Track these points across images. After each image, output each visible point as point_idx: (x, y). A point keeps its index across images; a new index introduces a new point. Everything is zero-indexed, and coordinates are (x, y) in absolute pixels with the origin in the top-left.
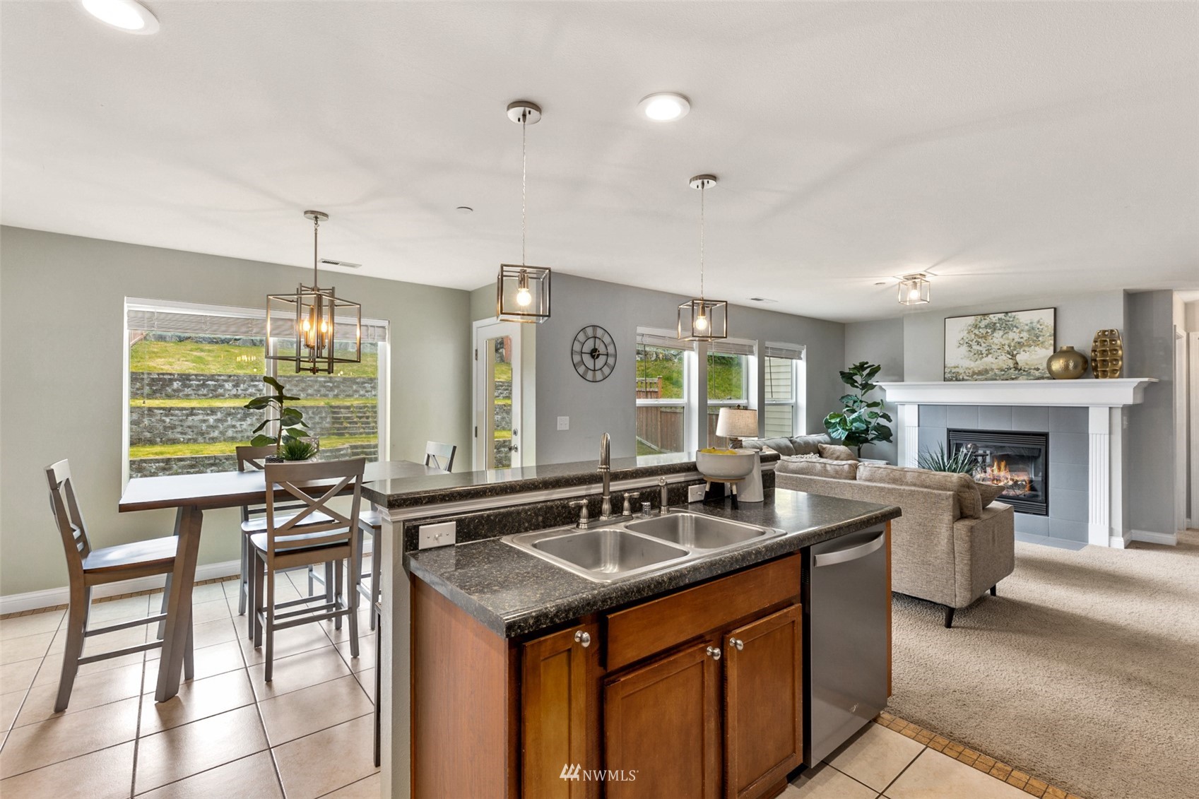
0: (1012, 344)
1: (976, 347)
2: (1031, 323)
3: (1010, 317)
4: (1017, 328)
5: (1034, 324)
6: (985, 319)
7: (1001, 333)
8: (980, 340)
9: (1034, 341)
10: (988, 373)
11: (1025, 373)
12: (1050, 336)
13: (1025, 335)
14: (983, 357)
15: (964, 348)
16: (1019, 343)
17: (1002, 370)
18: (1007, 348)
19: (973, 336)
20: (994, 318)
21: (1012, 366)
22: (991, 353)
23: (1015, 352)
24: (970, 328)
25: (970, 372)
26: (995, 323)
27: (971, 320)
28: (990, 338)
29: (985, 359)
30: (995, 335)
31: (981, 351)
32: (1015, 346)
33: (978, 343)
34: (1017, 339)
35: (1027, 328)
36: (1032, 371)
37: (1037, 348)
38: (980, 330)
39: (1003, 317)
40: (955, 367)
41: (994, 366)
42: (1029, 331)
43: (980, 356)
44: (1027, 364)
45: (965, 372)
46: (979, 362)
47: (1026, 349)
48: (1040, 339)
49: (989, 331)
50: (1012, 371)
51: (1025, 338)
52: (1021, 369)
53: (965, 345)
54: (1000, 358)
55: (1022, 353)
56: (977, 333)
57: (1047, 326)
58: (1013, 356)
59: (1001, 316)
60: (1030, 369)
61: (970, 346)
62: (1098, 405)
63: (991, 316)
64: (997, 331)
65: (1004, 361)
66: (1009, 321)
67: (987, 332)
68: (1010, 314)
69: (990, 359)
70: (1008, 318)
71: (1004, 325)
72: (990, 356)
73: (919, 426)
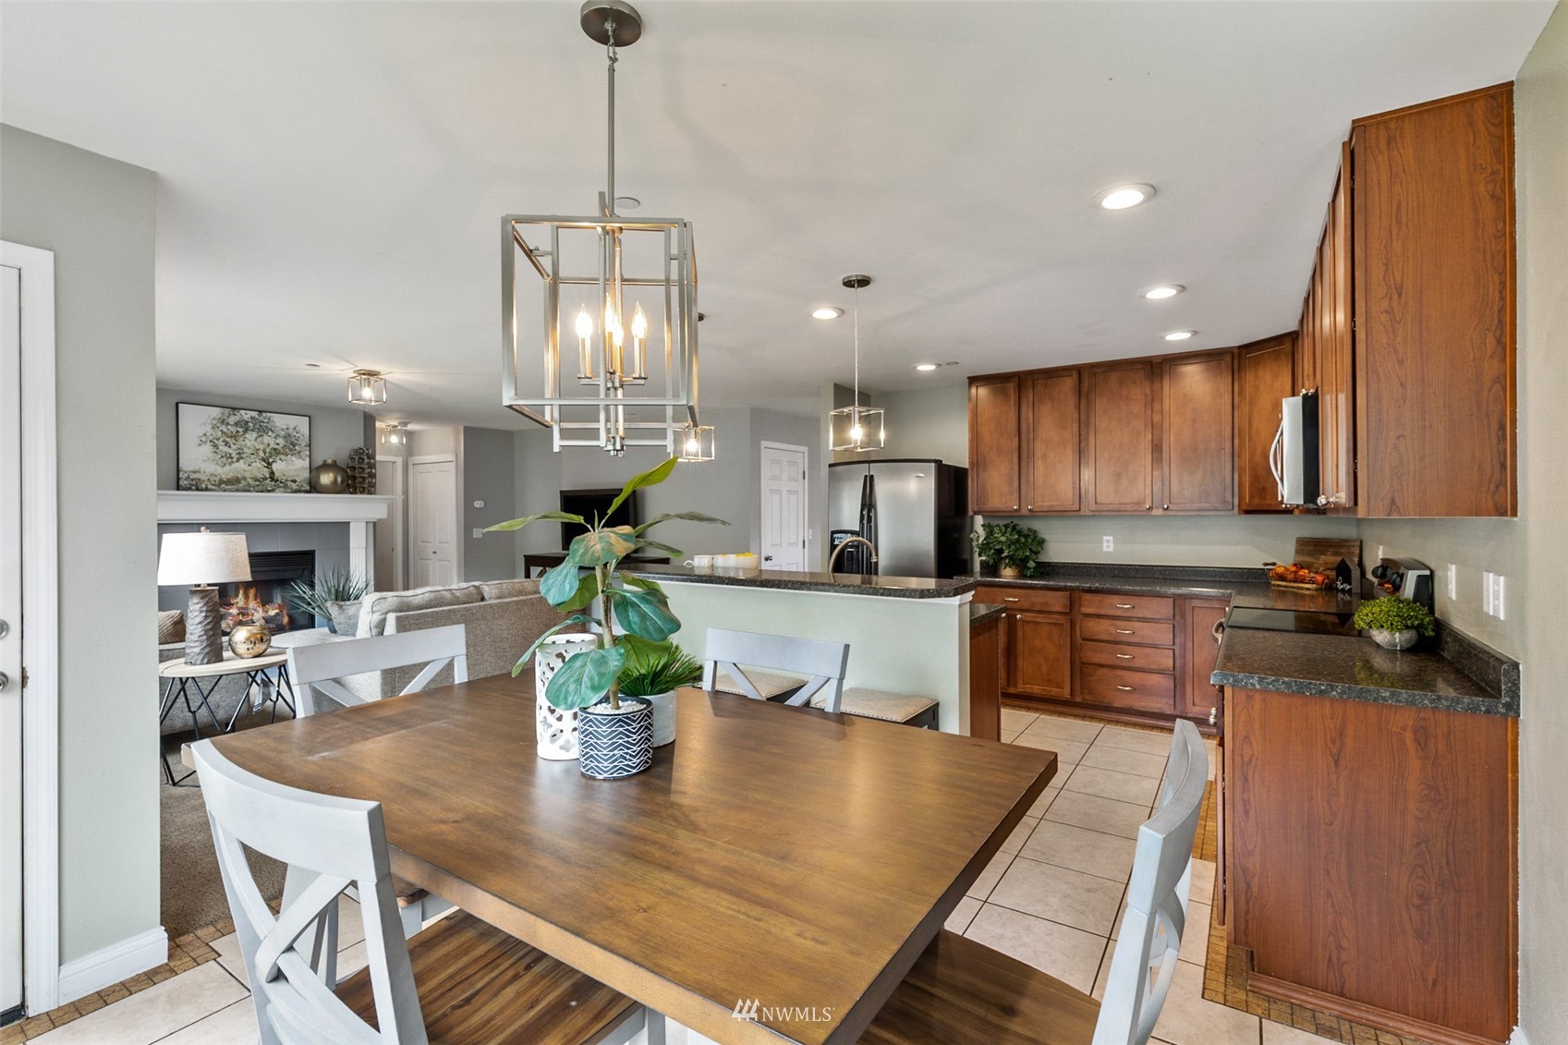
0: (268, 450)
1: (223, 448)
2: (287, 429)
3: (265, 418)
4: (273, 432)
5: (290, 431)
6: (234, 414)
7: (255, 435)
8: (228, 440)
9: (291, 450)
10: (240, 483)
11: (282, 485)
12: (305, 446)
13: (281, 441)
14: (232, 462)
15: (208, 448)
16: (275, 449)
17: (257, 480)
18: (261, 453)
19: (220, 433)
20: (246, 415)
21: (268, 476)
22: (242, 458)
23: (271, 460)
24: (214, 422)
25: (217, 479)
26: (247, 422)
27: (216, 412)
28: (242, 439)
29: (236, 465)
30: (247, 436)
31: (230, 454)
32: (270, 453)
33: (226, 444)
34: (273, 445)
35: (283, 433)
36: (289, 483)
37: (294, 458)
38: (229, 427)
39: (257, 417)
40: (194, 472)
41: (247, 475)
42: (285, 437)
43: (230, 460)
44: (284, 475)
45: (209, 479)
46: (227, 468)
47: (283, 457)
48: (297, 448)
49: (240, 430)
50: (268, 481)
51: (281, 445)
52: (277, 480)
53: (209, 443)
54: (254, 464)
55: (279, 462)
56: (225, 430)
57: (303, 435)
58: (269, 464)
59: (254, 414)
60: (287, 480)
61: (216, 446)
62: (358, 520)
63: (242, 412)
64: (250, 432)
65: (258, 469)
66: (263, 422)
67: (238, 432)
68: (264, 414)
69: (241, 465)
70: (261, 418)
71: (258, 426)
72: (242, 461)
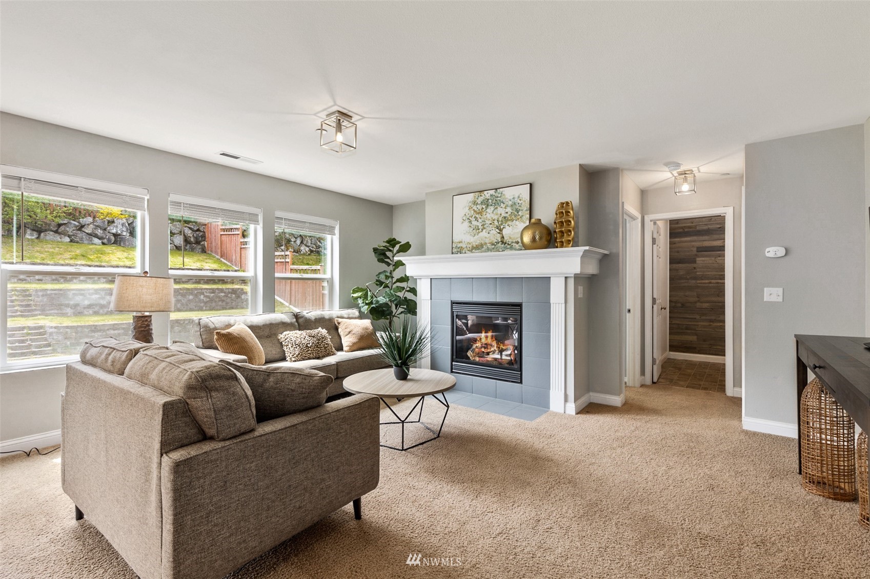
0: (500, 220)
1: (475, 223)
2: (514, 198)
3: (499, 194)
4: (504, 203)
5: (516, 199)
6: (481, 196)
7: (492, 208)
8: (477, 216)
9: (515, 216)
10: (483, 247)
11: (509, 247)
12: (527, 210)
13: (509, 210)
14: (479, 232)
15: (466, 224)
16: (505, 217)
17: (493, 244)
18: (496, 222)
19: (473, 212)
20: (487, 194)
21: (500, 240)
22: (485, 228)
23: (502, 227)
24: (470, 204)
25: (470, 246)
26: (488, 199)
27: (471, 197)
28: (485, 213)
29: (481, 234)
30: (488, 210)
31: (478, 226)
32: (502, 221)
33: (476, 219)
34: (504, 215)
35: (510, 203)
36: (514, 244)
37: (517, 223)
38: (478, 206)
39: (494, 194)
40: (460, 243)
41: (487, 241)
42: (512, 206)
43: (478, 231)
44: (510, 238)
45: (466, 247)
46: (476, 237)
47: (510, 223)
48: (520, 213)
49: (484, 207)
50: (500, 245)
51: (509, 213)
52: (506, 243)
53: (467, 221)
54: (491, 232)
55: (507, 227)
56: (476, 209)
57: (525, 201)
58: (501, 230)
59: (492, 192)
60: (513, 242)
61: (470, 222)
62: (557, 275)
63: (486, 192)
64: (489, 207)
65: (494, 236)
66: (498, 197)
67: (483, 208)
68: (498, 190)
69: (484, 234)
70: (497, 195)
71: (494, 201)
72: (484, 230)
73: (431, 299)
